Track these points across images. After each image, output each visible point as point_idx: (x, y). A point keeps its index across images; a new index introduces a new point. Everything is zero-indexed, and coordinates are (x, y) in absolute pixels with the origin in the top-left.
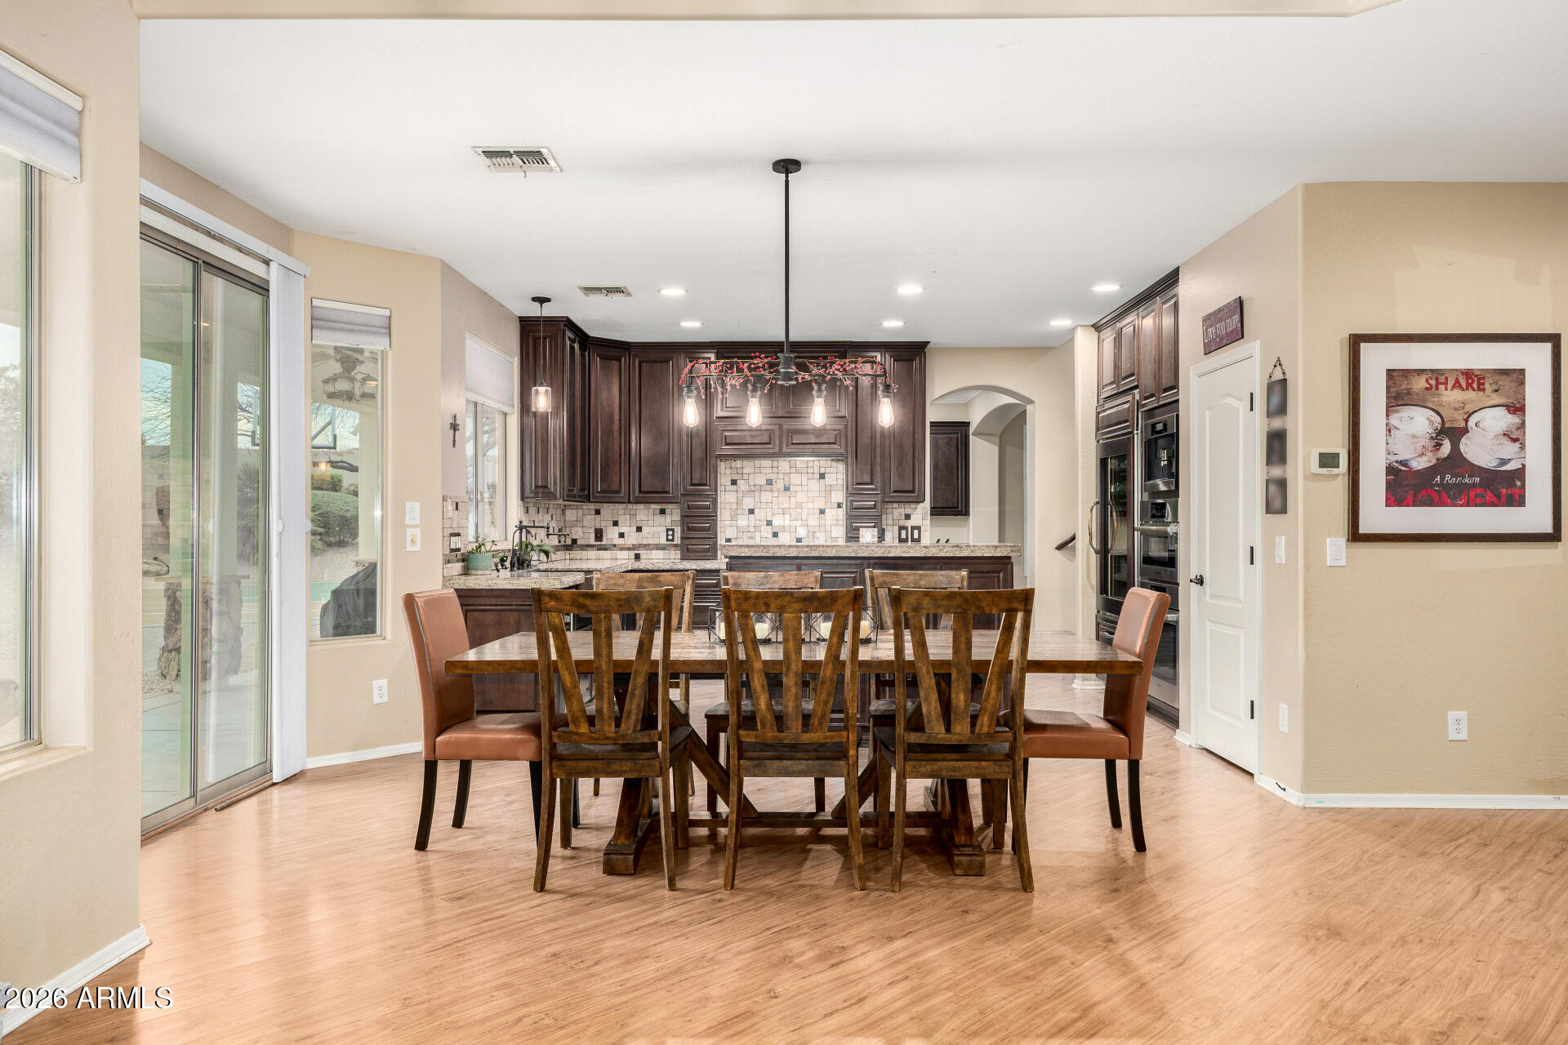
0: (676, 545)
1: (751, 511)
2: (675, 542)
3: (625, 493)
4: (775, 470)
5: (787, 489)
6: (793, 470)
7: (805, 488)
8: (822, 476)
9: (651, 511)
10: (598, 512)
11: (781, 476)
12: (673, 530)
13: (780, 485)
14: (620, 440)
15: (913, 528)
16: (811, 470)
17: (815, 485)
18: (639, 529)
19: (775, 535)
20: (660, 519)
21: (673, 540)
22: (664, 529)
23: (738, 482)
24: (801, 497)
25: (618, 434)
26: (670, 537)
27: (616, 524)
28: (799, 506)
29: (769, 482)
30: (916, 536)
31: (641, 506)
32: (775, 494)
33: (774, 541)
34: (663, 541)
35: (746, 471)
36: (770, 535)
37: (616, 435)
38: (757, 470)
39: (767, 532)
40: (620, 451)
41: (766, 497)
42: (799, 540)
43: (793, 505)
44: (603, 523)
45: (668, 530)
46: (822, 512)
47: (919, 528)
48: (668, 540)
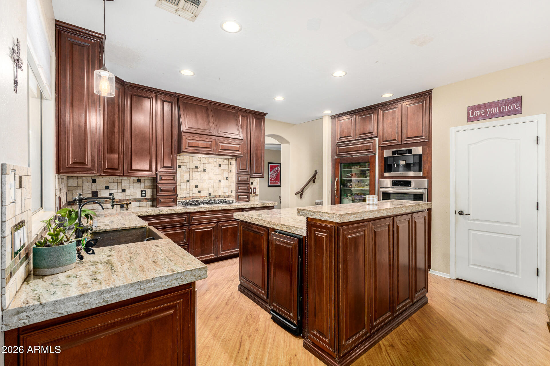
0: (147, 199)
1: (188, 181)
2: (147, 197)
3: (121, 170)
4: (199, 162)
5: (205, 170)
6: (207, 162)
7: (212, 171)
8: (220, 166)
9: (131, 181)
10: (94, 181)
11: (202, 165)
12: (145, 191)
13: (202, 169)
14: (119, 138)
15: (254, 188)
16: (215, 163)
17: (217, 169)
18: (124, 191)
19: (199, 192)
20: (138, 185)
21: (145, 196)
22: (140, 190)
23: (181, 166)
24: (211, 175)
25: (118, 135)
26: (144, 195)
27: (107, 188)
28: (210, 178)
29: (196, 167)
30: (255, 191)
31: (125, 178)
32: (200, 173)
33: (199, 195)
34: (139, 197)
35: (185, 161)
36: (197, 192)
37: (117, 135)
38: (191, 161)
39: (195, 191)
40: (119, 145)
41: (195, 174)
42: (210, 194)
43: (207, 178)
44: (98, 188)
45: (142, 191)
46: (220, 181)
47: (256, 188)
48: (142, 196)
